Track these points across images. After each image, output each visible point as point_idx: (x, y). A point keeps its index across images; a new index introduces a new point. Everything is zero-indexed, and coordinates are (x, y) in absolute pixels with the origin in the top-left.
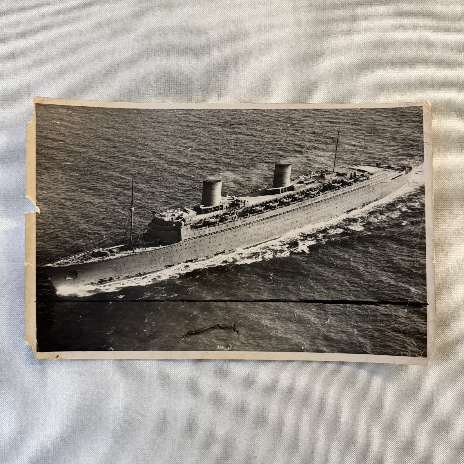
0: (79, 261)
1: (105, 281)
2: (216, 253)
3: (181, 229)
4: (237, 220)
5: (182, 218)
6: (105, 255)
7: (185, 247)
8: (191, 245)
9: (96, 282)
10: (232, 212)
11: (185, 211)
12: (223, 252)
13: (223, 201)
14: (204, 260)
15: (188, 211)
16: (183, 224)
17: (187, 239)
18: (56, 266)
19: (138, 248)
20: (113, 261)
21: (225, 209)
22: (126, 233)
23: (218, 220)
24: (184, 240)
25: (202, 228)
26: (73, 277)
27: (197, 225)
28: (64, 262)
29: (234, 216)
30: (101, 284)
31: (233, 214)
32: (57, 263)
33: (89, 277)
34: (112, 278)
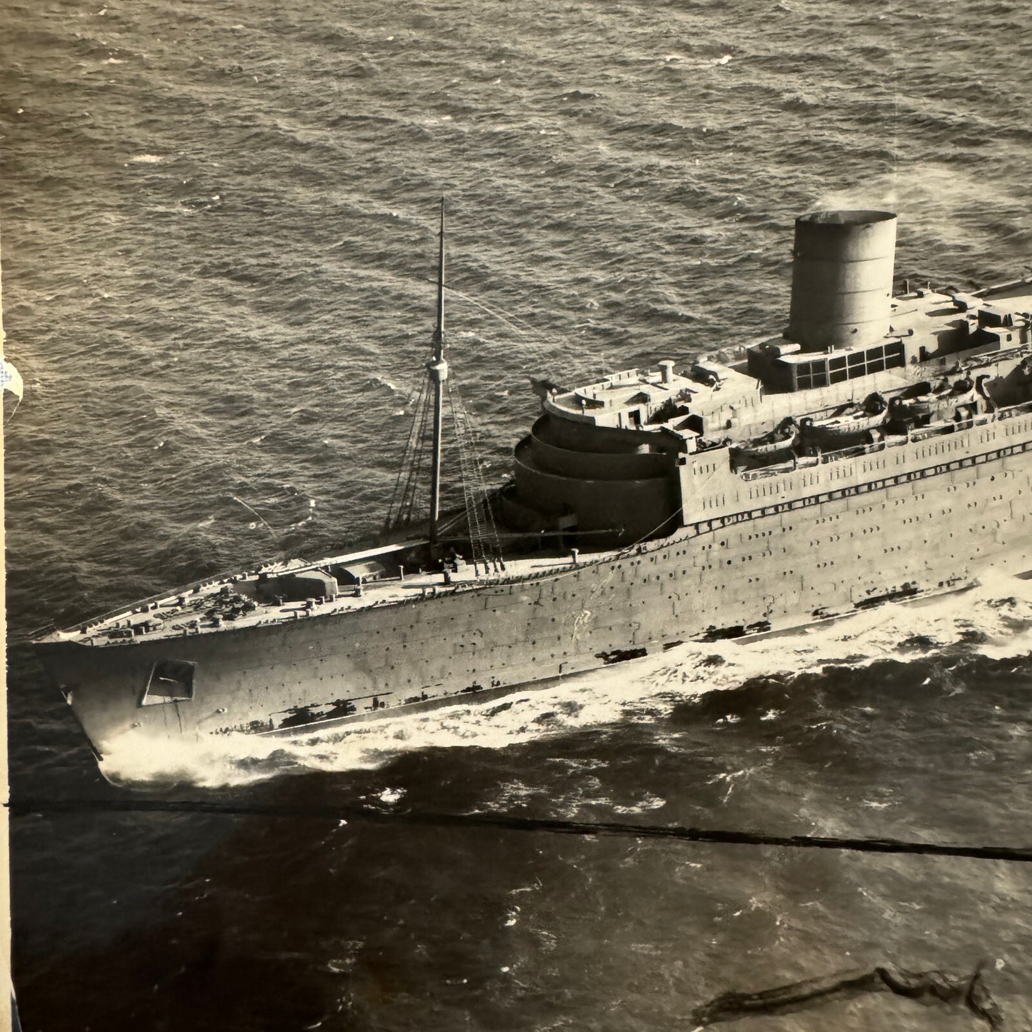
0: (197, 618)
1: (313, 717)
2: (868, 597)
3: (682, 469)
4: (983, 422)
5: (684, 410)
6: (315, 590)
7: (701, 560)
8: (732, 554)
9: (277, 722)
10: (952, 380)
11: (702, 377)
12: (908, 591)
13: (901, 324)
14: (801, 630)
15: (715, 374)
16: (692, 446)
17: (709, 522)
18: (96, 642)
19: (469, 559)
20: (349, 621)
21: (914, 361)
22: (408, 489)
23: (878, 419)
24: (697, 525)
25: (790, 464)
26: (171, 695)
27: (761, 449)
28: (133, 623)
29: (965, 398)
30: (296, 732)
31: (962, 388)
32: (101, 626)
33: (242, 694)
34: (345, 702)
